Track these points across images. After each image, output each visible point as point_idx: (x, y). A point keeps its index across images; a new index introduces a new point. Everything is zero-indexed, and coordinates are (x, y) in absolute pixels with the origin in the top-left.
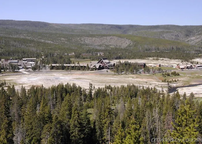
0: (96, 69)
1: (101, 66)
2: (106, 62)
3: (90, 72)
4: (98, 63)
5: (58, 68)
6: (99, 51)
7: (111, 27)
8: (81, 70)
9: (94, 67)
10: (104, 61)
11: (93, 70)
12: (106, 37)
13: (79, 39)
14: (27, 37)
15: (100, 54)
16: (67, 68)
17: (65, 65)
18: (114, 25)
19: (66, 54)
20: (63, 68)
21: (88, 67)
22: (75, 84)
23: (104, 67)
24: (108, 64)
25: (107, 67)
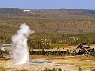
0: (76, 54)
1: (81, 51)
2: (86, 47)
3: (71, 57)
4: (77, 48)
5: (38, 53)
6: (74, 36)
7: (84, 12)
8: (62, 55)
9: (74, 52)
10: (84, 46)
11: (73, 55)
12: (80, 22)
13: (52, 24)
14: (3, 23)
15: (76, 39)
16: (47, 53)
17: (45, 50)
18: (86, 10)
19: (42, 39)
20: (44, 53)
21: (68, 52)
22: (61, 69)
23: (84, 52)
24: (88, 49)
25: (87, 52)
